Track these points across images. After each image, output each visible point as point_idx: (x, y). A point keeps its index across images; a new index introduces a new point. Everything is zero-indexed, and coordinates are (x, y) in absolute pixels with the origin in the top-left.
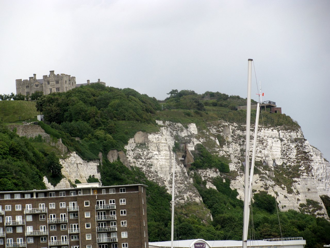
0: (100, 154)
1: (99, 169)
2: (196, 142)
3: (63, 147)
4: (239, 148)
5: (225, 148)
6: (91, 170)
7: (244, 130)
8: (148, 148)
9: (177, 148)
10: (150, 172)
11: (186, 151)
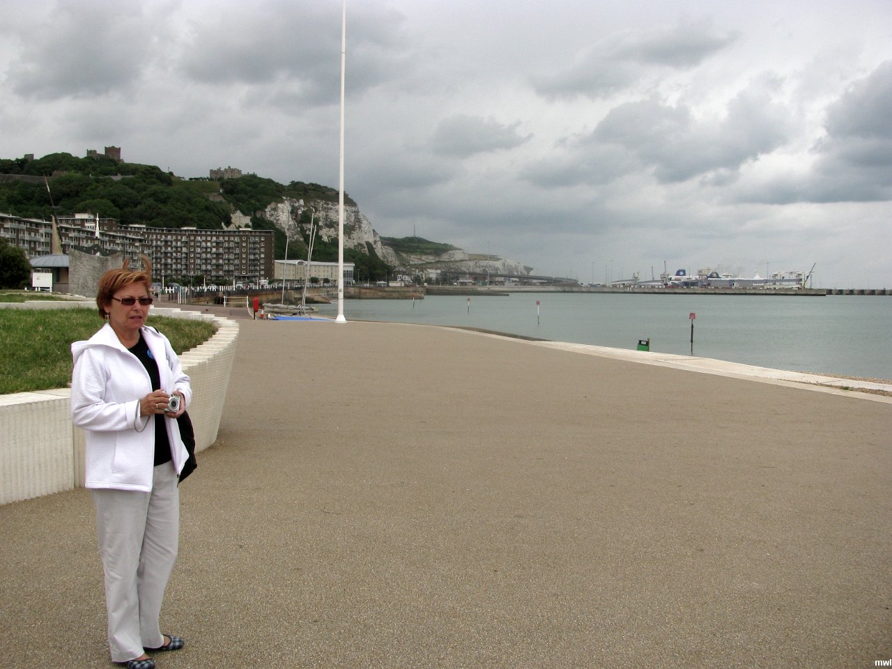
0: (252, 213)
1: (251, 220)
2: (303, 209)
3: (232, 207)
4: (325, 214)
5: (317, 213)
6: (247, 220)
7: (328, 204)
8: (277, 211)
9: (293, 212)
10: (278, 223)
11: (297, 214)
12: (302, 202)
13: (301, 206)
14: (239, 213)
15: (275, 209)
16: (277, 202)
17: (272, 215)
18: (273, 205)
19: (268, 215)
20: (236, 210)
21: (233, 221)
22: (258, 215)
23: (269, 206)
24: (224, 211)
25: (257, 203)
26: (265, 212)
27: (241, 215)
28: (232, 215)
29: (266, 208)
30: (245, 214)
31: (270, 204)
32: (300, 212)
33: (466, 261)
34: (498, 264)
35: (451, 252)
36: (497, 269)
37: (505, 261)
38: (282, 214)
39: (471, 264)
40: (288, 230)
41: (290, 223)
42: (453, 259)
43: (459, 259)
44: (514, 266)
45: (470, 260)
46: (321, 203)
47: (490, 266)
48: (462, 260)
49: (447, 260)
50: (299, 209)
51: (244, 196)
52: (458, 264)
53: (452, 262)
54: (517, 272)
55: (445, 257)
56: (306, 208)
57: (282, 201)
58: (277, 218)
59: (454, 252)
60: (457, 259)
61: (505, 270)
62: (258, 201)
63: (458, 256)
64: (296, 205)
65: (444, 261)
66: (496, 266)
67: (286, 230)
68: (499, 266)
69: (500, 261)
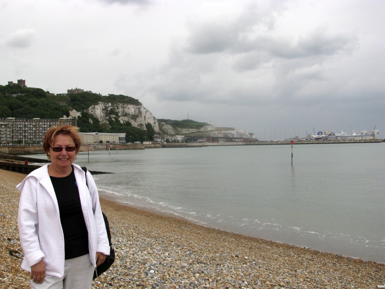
0: (82, 110)
1: (81, 114)
2: (110, 108)
3: (71, 108)
4: (122, 110)
5: (118, 110)
6: (79, 114)
7: (124, 105)
8: (95, 109)
9: (105, 109)
10: (95, 115)
11: (107, 110)
12: (110, 104)
13: (109, 106)
14: (74, 111)
15: (94, 108)
16: (95, 105)
17: (92, 111)
18: (93, 106)
19: (90, 111)
20: (73, 109)
21: (70, 114)
22: (85, 111)
23: (90, 107)
24: (66, 110)
25: (84, 105)
26: (88, 110)
27: (76, 111)
28: (70, 112)
29: (89, 107)
30: (78, 111)
31: (91, 105)
32: (109, 109)
33: (213, 131)
34: (234, 132)
35: (205, 127)
36: (233, 135)
37: (238, 130)
38: (98, 111)
39: (216, 132)
40: (100, 118)
41: (101, 115)
42: (207, 130)
43: (210, 130)
44: (243, 133)
45: (216, 130)
46: (120, 105)
47: (230, 133)
48: (211, 131)
49: (203, 131)
50: (108, 108)
51: (78, 102)
52: (209, 133)
53: (206, 131)
54: (245, 136)
55: (202, 129)
56: (112, 107)
57: (98, 104)
58: (95, 113)
59: (207, 126)
60: (208, 130)
61: (238, 135)
62: (85, 104)
63: (209, 128)
64: (107, 106)
65: (201, 132)
66: (233, 133)
67: (99, 118)
68: (235, 134)
69: (235, 131)
